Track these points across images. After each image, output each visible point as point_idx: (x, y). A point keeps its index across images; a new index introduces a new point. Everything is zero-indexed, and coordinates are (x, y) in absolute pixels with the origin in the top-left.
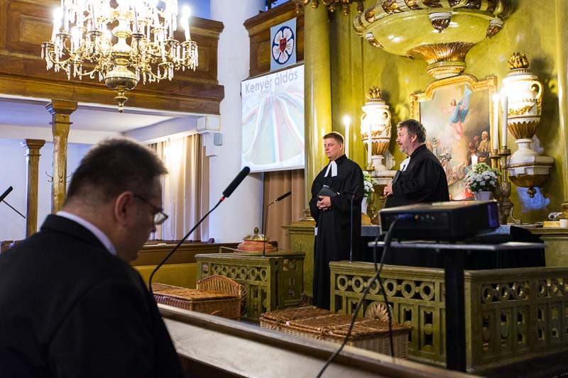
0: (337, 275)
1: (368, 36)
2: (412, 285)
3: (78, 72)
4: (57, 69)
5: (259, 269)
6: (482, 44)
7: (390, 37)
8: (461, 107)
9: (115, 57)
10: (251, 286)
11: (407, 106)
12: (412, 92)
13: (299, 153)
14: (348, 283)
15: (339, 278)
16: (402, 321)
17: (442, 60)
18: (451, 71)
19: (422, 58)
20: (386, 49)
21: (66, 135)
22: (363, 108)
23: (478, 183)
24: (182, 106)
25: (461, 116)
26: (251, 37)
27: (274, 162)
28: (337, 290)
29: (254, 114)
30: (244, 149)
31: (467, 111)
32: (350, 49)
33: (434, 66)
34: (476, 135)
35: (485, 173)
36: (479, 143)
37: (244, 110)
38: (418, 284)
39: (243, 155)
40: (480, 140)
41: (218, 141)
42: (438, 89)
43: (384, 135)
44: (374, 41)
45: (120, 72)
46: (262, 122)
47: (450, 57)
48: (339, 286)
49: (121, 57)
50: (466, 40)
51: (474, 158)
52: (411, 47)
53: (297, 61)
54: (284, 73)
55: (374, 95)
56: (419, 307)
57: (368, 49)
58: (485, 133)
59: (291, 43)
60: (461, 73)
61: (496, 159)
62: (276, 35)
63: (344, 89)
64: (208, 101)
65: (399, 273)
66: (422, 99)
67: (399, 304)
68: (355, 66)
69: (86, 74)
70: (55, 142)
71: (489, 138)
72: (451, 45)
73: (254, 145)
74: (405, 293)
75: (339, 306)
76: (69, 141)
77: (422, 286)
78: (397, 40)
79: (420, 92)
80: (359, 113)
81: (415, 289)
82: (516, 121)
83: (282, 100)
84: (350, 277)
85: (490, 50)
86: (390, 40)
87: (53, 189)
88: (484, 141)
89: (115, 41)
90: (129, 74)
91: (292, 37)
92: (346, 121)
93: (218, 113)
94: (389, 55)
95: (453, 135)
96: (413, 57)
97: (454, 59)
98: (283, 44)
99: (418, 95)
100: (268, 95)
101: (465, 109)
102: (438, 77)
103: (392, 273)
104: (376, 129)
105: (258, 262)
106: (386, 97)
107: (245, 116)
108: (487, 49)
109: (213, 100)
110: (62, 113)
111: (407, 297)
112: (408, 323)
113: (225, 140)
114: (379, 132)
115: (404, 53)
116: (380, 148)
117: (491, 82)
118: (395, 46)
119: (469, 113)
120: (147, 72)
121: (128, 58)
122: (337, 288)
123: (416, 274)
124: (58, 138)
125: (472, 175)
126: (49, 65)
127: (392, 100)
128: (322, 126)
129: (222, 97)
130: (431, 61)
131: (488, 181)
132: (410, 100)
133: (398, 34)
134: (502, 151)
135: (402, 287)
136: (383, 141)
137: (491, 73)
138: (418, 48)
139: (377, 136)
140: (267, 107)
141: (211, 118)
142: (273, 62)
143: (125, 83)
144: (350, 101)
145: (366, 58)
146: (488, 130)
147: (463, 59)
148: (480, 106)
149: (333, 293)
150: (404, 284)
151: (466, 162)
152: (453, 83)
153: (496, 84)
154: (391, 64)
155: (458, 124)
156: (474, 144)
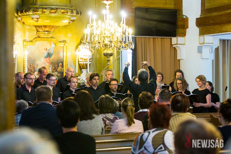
8: (50, 51)
25: (49, 55)
31: (53, 53)
36: (58, 68)
40: (58, 66)
58: (60, 64)
88: (60, 67)
101: (52, 53)
119: (53, 55)
146: (62, 63)
152: (47, 40)
155: (48, 59)
156: (55, 68)
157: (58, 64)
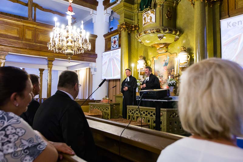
0: (129, 109)
1: (139, 41)
2: (150, 112)
3: (57, 51)
4: (51, 50)
5: (107, 107)
6: (173, 43)
7: (146, 41)
8: (166, 62)
9: (68, 47)
10: (105, 112)
11: (150, 61)
12: (152, 57)
13: (119, 74)
14: (132, 112)
15: (130, 110)
16: (147, 123)
17: (161, 48)
18: (164, 51)
19: (156, 47)
20: (145, 44)
21: (51, 68)
22: (138, 61)
23: (170, 84)
24: (85, 60)
25: (166, 64)
26: (105, 39)
27: (112, 76)
28: (129, 114)
29: (106, 62)
30: (103, 73)
31: (168, 63)
32: (134, 44)
33: (159, 50)
34: (170, 70)
35: (172, 81)
37: (103, 61)
38: (152, 112)
39: (103, 75)
40: (171, 71)
41: (95, 70)
42: (160, 56)
43: (144, 69)
44: (141, 42)
45: (69, 51)
46: (108, 65)
47: (163, 47)
48: (130, 113)
49: (69, 47)
50: (168, 42)
51: (170, 77)
52: (152, 44)
53: (119, 47)
54: (115, 50)
55: (141, 58)
56: (152, 119)
57: (140, 44)
59: (117, 42)
60: (167, 52)
61: (176, 77)
62: (113, 39)
63: (132, 56)
64: (93, 59)
65: (147, 109)
66: (155, 59)
67: (146, 118)
68: (136, 49)
69: (59, 51)
70: (48, 70)
71: (174, 71)
72: (164, 44)
73: (106, 72)
74: (148, 115)
75: (129, 118)
76: (52, 69)
77: (153, 113)
78: (148, 42)
79: (154, 57)
80: (136, 63)
81: (151, 114)
82: (182, 66)
83: (114, 59)
84: (133, 110)
85: (175, 45)
86: (146, 42)
87: (48, 83)
88: (173, 72)
89: (68, 42)
90: (71, 52)
91: (117, 40)
92: (133, 65)
93: (95, 62)
94: (146, 46)
95: (164, 70)
96: (152, 47)
97: (165, 48)
98: (115, 42)
99: (154, 58)
100: (110, 57)
102: (160, 53)
103: (144, 109)
104: (141, 68)
105: (107, 105)
106: (144, 58)
107: (103, 63)
108: (174, 45)
109: (94, 58)
110: (50, 61)
111: (149, 116)
112: (149, 123)
113: (97, 70)
114: (142, 69)
115: (150, 46)
116: (142, 73)
117: (175, 55)
118: (147, 43)
119: (169, 63)
120: (76, 51)
121: (71, 47)
122: (129, 113)
123: (151, 109)
124: (49, 69)
125: (169, 82)
126: (49, 49)
127: (146, 59)
128: (125, 66)
129: (97, 57)
130: (158, 48)
131: (173, 84)
132: (151, 59)
133: (148, 40)
134: (177, 75)
135: (147, 113)
136: (143, 71)
137: (175, 52)
138: (154, 44)
139: (142, 70)
140: (110, 60)
141: (93, 63)
142: (111, 47)
143: (70, 54)
144: (134, 59)
145: (139, 47)
146: (174, 69)
147: (167, 48)
148: (172, 62)
149: (128, 114)
150: (148, 112)
151: (167, 78)
152: (164, 54)
153: (177, 55)
154: (146, 49)
155: (165, 67)
156: (170, 73)
157: (171, 70)
